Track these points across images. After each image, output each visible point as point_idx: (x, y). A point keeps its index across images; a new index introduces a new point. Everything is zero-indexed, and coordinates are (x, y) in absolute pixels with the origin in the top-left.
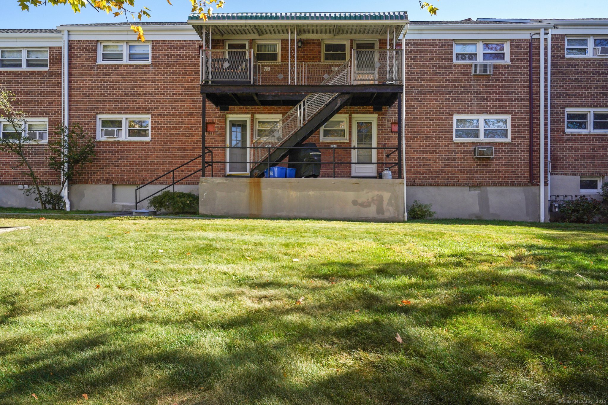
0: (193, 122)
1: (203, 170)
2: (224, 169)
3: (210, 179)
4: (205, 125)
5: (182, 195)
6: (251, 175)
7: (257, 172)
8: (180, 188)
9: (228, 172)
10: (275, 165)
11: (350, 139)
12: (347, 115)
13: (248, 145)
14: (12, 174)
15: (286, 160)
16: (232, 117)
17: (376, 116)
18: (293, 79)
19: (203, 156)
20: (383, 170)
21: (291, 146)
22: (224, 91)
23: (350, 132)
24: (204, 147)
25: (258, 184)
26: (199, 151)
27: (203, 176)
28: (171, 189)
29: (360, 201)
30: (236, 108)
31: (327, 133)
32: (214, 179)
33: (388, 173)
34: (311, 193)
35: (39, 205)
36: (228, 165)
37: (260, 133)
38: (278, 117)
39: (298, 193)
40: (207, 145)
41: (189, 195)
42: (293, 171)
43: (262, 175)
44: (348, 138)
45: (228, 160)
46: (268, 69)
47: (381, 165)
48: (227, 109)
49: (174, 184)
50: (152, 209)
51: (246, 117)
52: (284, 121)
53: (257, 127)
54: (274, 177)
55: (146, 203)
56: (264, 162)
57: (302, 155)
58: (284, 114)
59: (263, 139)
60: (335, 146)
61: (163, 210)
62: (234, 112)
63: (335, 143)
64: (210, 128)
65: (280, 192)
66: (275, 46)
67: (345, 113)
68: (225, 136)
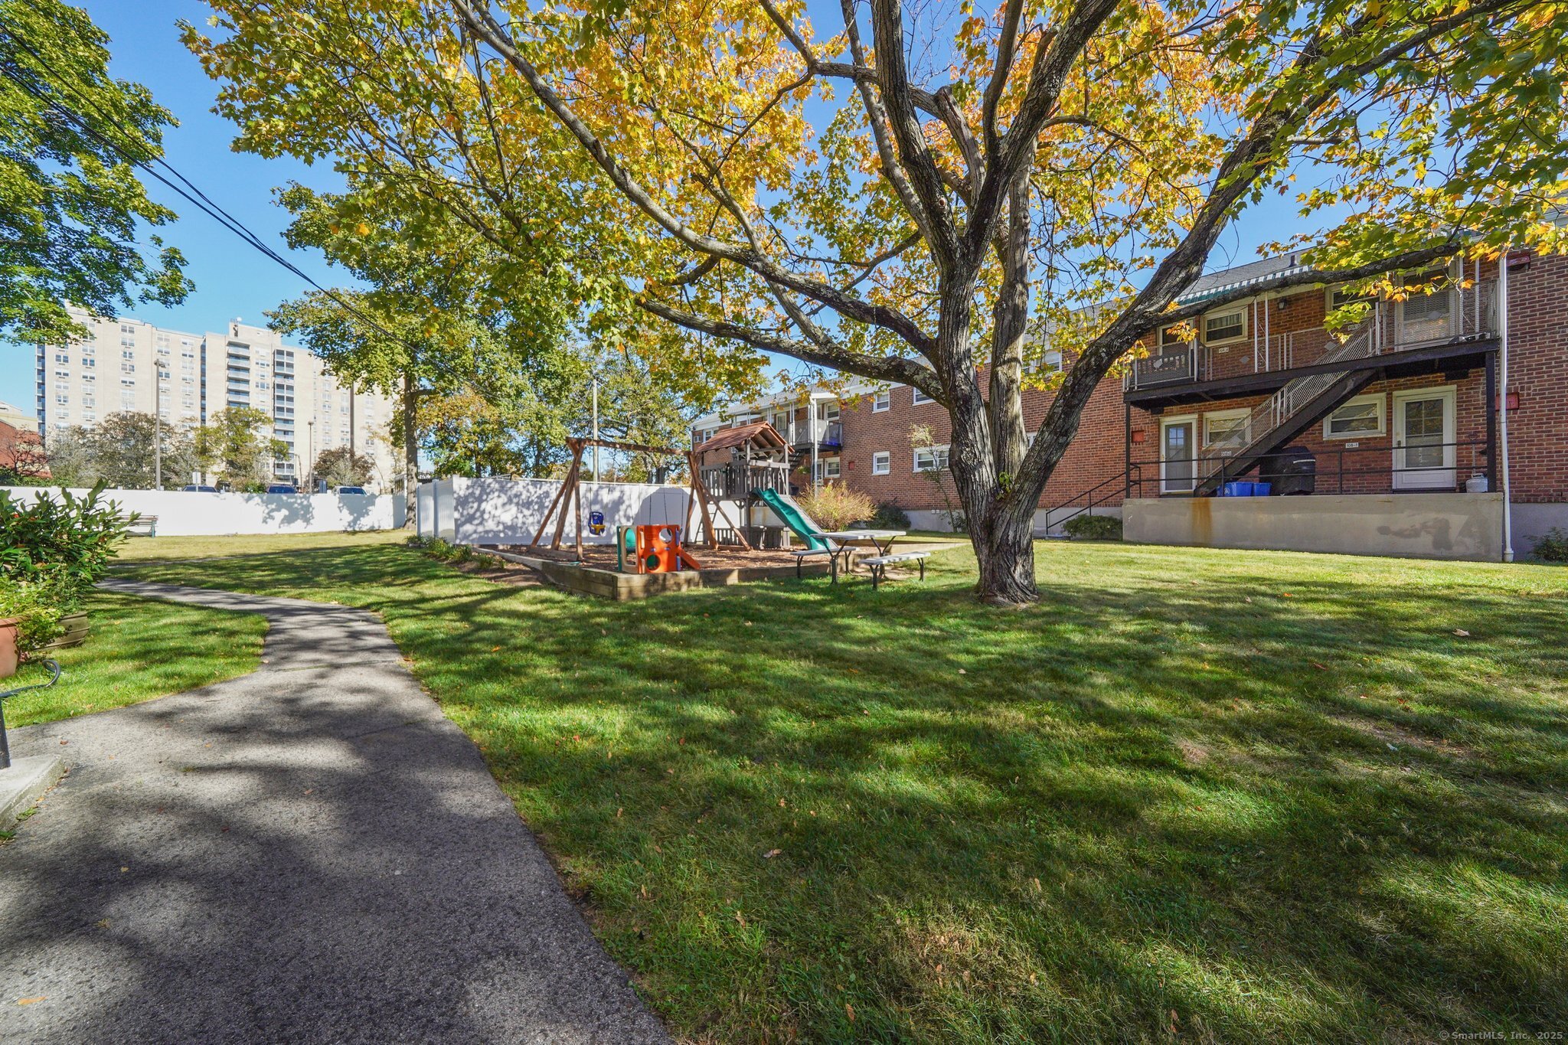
0: (1114, 432)
1: (1127, 489)
2: (1159, 486)
3: (1137, 501)
4: (1131, 436)
5: (1101, 519)
6: (1195, 494)
7: (1204, 490)
8: (1097, 511)
9: (1163, 490)
10: (1235, 480)
11: (1389, 430)
12: (1383, 395)
13: (1195, 456)
14: (927, 499)
15: (1256, 471)
16: (1168, 420)
17: (1454, 387)
18: (1262, 364)
19: (1128, 474)
20: (1469, 477)
21: (1262, 452)
22: (1154, 395)
23: (1389, 421)
24: (1128, 463)
25: (1206, 506)
26: (1121, 467)
27: (1128, 496)
28: (1087, 512)
29: (1395, 528)
30: (1175, 408)
31: (1336, 427)
32: (1142, 500)
33: (1479, 483)
34: (1295, 516)
35: (951, 529)
36: (1163, 483)
37: (1215, 436)
38: (1245, 412)
39: (1273, 517)
40: (1132, 460)
41: (1110, 519)
42: (1267, 486)
43: (1213, 494)
44: (1384, 430)
45: (1163, 476)
46: (1226, 350)
47: (1464, 470)
48: (1161, 412)
49: (1091, 506)
50: (1066, 534)
51: (1192, 418)
52: (1253, 417)
53: (1208, 429)
54: (1231, 495)
55: (1059, 527)
56: (1216, 476)
57: (1278, 465)
58: (1253, 407)
59: (1218, 445)
60: (1355, 445)
61: (1078, 535)
62: (1171, 414)
63: (1354, 440)
64: (1138, 437)
65: (1240, 515)
66: (1238, 316)
67: (1376, 392)
68: (1159, 446)
